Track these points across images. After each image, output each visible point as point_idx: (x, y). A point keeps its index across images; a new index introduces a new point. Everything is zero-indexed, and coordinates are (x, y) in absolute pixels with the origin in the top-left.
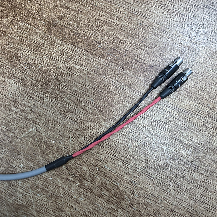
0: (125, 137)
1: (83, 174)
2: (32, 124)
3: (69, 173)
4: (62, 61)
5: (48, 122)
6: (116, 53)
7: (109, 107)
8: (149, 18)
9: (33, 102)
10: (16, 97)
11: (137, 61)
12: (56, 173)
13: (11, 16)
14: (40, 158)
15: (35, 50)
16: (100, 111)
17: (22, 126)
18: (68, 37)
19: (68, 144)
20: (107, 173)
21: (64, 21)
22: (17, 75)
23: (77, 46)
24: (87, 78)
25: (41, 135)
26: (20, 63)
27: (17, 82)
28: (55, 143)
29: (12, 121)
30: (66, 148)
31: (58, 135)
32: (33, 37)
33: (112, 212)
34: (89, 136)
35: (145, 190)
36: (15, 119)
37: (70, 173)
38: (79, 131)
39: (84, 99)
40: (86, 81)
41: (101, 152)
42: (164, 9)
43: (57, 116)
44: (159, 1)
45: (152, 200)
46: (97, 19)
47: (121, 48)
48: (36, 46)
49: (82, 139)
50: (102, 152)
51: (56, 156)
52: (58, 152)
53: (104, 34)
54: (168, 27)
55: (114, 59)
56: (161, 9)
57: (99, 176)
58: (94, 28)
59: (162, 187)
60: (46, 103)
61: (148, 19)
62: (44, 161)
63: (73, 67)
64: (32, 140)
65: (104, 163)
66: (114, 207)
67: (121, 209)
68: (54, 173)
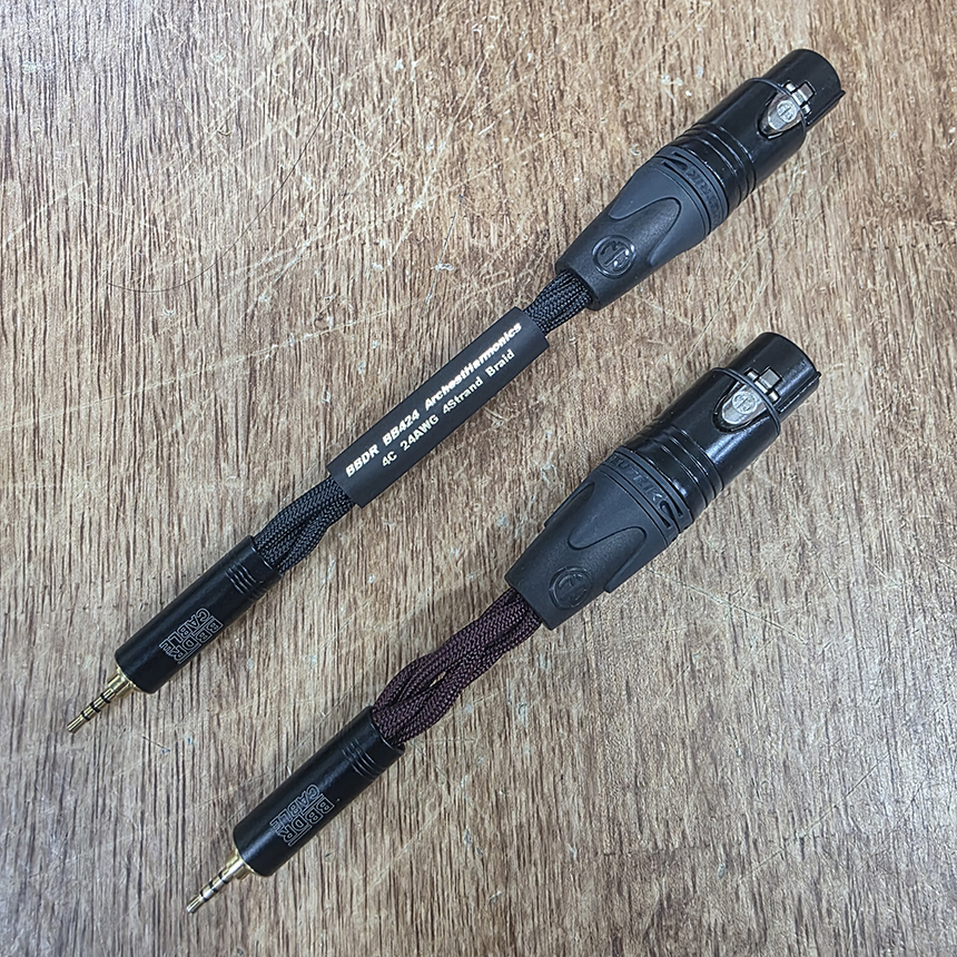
10: (810, 429)
12: (610, 865)
17: (712, 546)
22: (906, 369)
25: (727, 669)
27: (879, 387)
28: (738, 762)
34: (876, 924)
43: (858, 686)
49: (843, 893)
51: (685, 803)
52: (706, 808)
60: (883, 593)
62: (625, 761)
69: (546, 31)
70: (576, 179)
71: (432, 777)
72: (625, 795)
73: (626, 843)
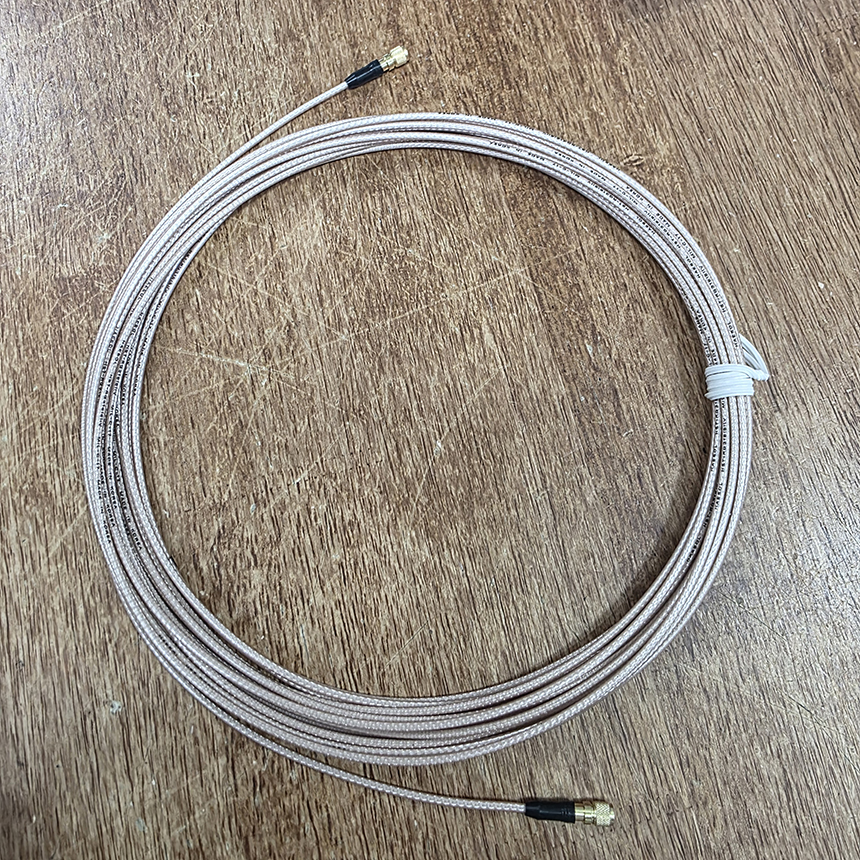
0: (417, 613)
1: (238, 587)
2: (260, 353)
3: (212, 548)
4: (471, 289)
5: (294, 388)
6: (611, 407)
7: (459, 508)
8: (784, 412)
9: (313, 312)
10: (290, 261)
11: (639, 477)
12: (189, 516)
13: (474, 79)
14: (195, 446)
15: (441, 202)
16: (427, 493)
17: (236, 335)
18: (542, 252)
19: (281, 483)
20: (290, 645)
21: (575, 209)
22: (344, 217)
23: (539, 294)
24: (482, 387)
25: (249, 400)
26: (381, 198)
27: (328, 230)
28: (259, 449)
29: (227, 301)
30: (266, 487)
31: (284, 441)
32: (467, 172)
33: (203, 742)
34: (343, 520)
35: (324, 787)
36: (238, 305)
37: (215, 549)
38: (334, 484)
39: (424, 428)
40: (472, 392)
41: (328, 584)
42: (844, 429)
43: (326, 396)
44: (852, 399)
45: (315, 829)
46: (654, 283)
47: (636, 406)
48: (454, 198)
49: (323, 507)
50: (330, 589)
51: (229, 476)
52: (242, 476)
53: (631, 332)
54: (806, 482)
55: (591, 414)
56: (836, 421)
57: (266, 632)
58: (622, 294)
59: (370, 830)
60: (337, 344)
61: (775, 411)
62: (193, 460)
63: (481, 329)
64: (221, 386)
65: (308, 615)
66: (219, 737)
67: (228, 761)
68: (186, 509)
69: (113, 58)
70: (139, 142)
71: (81, 489)
72: (194, 478)
73: (196, 502)
